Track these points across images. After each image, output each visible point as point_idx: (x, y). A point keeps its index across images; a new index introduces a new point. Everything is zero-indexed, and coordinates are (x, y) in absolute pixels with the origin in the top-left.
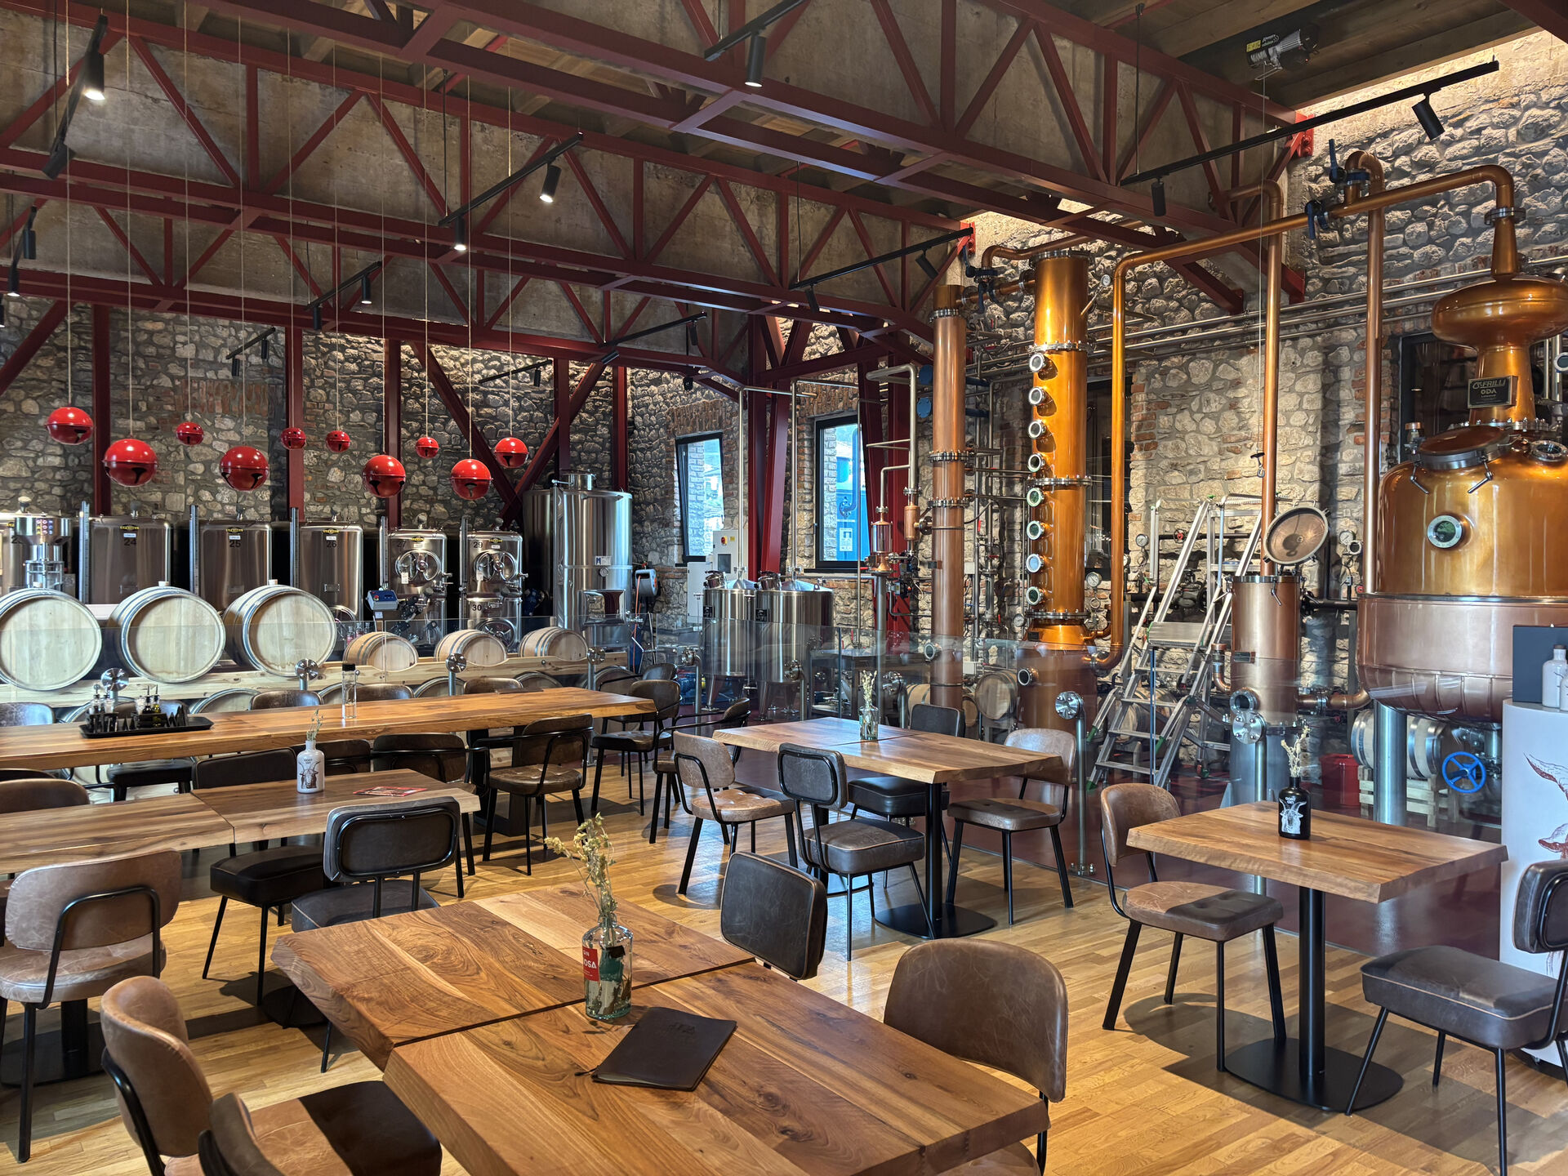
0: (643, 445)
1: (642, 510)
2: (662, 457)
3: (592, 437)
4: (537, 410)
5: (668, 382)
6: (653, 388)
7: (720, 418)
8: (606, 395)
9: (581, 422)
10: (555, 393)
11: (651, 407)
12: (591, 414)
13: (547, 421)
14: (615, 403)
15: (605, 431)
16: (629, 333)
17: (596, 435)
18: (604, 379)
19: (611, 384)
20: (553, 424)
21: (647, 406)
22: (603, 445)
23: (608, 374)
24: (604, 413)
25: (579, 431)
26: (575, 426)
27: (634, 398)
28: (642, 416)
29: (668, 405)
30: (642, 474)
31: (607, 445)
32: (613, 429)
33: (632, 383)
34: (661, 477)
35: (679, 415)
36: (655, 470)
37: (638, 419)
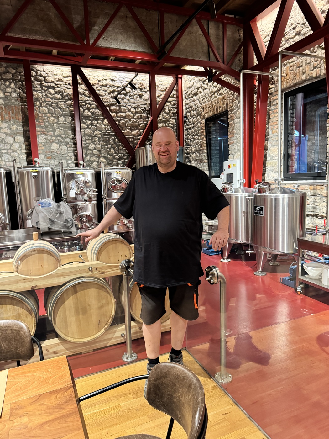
0: (190, 126)
1: (191, 156)
2: (199, 130)
3: (168, 124)
4: (144, 113)
6: (194, 97)
7: (227, 104)
8: (174, 105)
9: (163, 118)
10: (151, 104)
11: (194, 107)
12: (168, 114)
14: (177, 108)
15: (174, 121)
18: (173, 97)
19: (176, 99)
20: (151, 118)
23: (174, 94)
24: (173, 113)
25: (163, 122)
27: (186, 104)
29: (201, 104)
30: (190, 140)
31: (175, 128)
32: (178, 120)
35: (206, 108)
37: (188, 114)
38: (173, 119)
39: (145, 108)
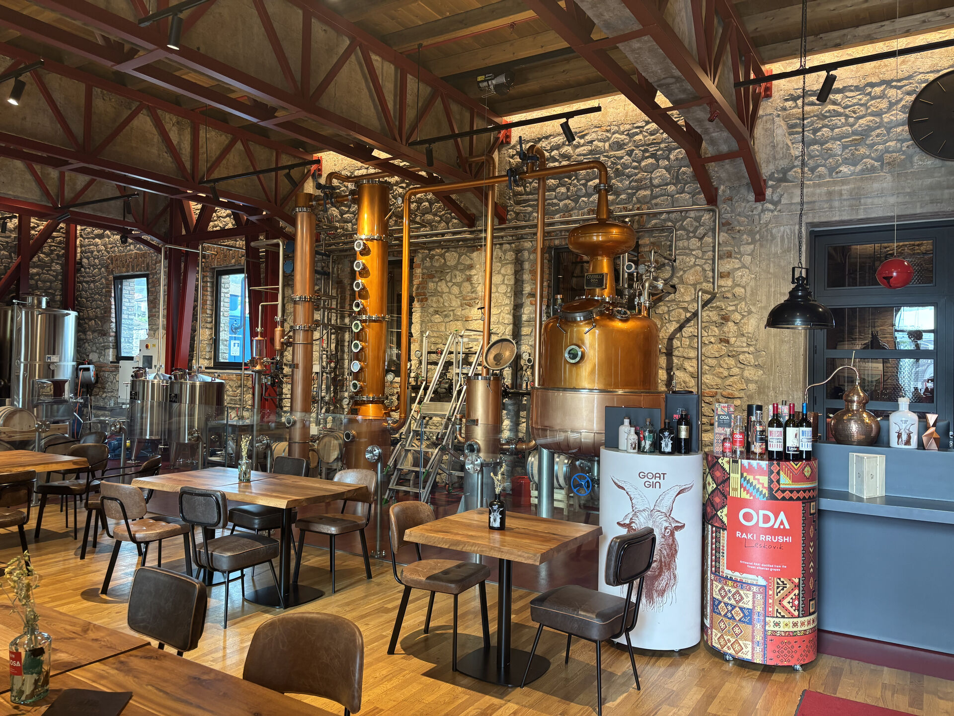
0: (88, 279)
1: (86, 323)
2: (103, 288)
3: (47, 271)
4: (4, 249)
5: (109, 237)
6: (97, 240)
7: (148, 264)
8: (60, 243)
9: (39, 260)
10: (19, 239)
11: (95, 253)
12: (47, 255)
13: (11, 258)
14: (67, 248)
15: (58, 267)
16: (79, 201)
17: (51, 270)
18: (59, 231)
19: (64, 236)
20: (16, 260)
21: (92, 252)
22: (56, 277)
23: (62, 228)
24: (57, 255)
25: (37, 266)
26: (34, 262)
27: (81, 246)
28: (88, 258)
29: (108, 252)
30: (86, 299)
31: (60, 277)
32: (65, 266)
33: (81, 236)
34: (101, 301)
35: (117, 260)
36: (97, 297)
37: (85, 261)
38: (57, 264)
39: (7, 242)
